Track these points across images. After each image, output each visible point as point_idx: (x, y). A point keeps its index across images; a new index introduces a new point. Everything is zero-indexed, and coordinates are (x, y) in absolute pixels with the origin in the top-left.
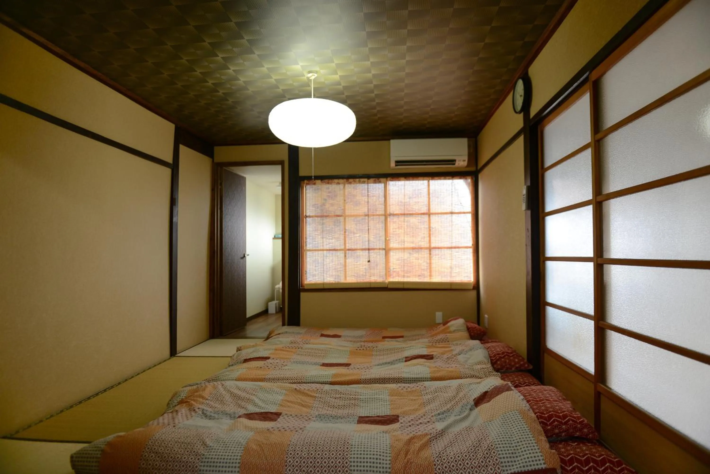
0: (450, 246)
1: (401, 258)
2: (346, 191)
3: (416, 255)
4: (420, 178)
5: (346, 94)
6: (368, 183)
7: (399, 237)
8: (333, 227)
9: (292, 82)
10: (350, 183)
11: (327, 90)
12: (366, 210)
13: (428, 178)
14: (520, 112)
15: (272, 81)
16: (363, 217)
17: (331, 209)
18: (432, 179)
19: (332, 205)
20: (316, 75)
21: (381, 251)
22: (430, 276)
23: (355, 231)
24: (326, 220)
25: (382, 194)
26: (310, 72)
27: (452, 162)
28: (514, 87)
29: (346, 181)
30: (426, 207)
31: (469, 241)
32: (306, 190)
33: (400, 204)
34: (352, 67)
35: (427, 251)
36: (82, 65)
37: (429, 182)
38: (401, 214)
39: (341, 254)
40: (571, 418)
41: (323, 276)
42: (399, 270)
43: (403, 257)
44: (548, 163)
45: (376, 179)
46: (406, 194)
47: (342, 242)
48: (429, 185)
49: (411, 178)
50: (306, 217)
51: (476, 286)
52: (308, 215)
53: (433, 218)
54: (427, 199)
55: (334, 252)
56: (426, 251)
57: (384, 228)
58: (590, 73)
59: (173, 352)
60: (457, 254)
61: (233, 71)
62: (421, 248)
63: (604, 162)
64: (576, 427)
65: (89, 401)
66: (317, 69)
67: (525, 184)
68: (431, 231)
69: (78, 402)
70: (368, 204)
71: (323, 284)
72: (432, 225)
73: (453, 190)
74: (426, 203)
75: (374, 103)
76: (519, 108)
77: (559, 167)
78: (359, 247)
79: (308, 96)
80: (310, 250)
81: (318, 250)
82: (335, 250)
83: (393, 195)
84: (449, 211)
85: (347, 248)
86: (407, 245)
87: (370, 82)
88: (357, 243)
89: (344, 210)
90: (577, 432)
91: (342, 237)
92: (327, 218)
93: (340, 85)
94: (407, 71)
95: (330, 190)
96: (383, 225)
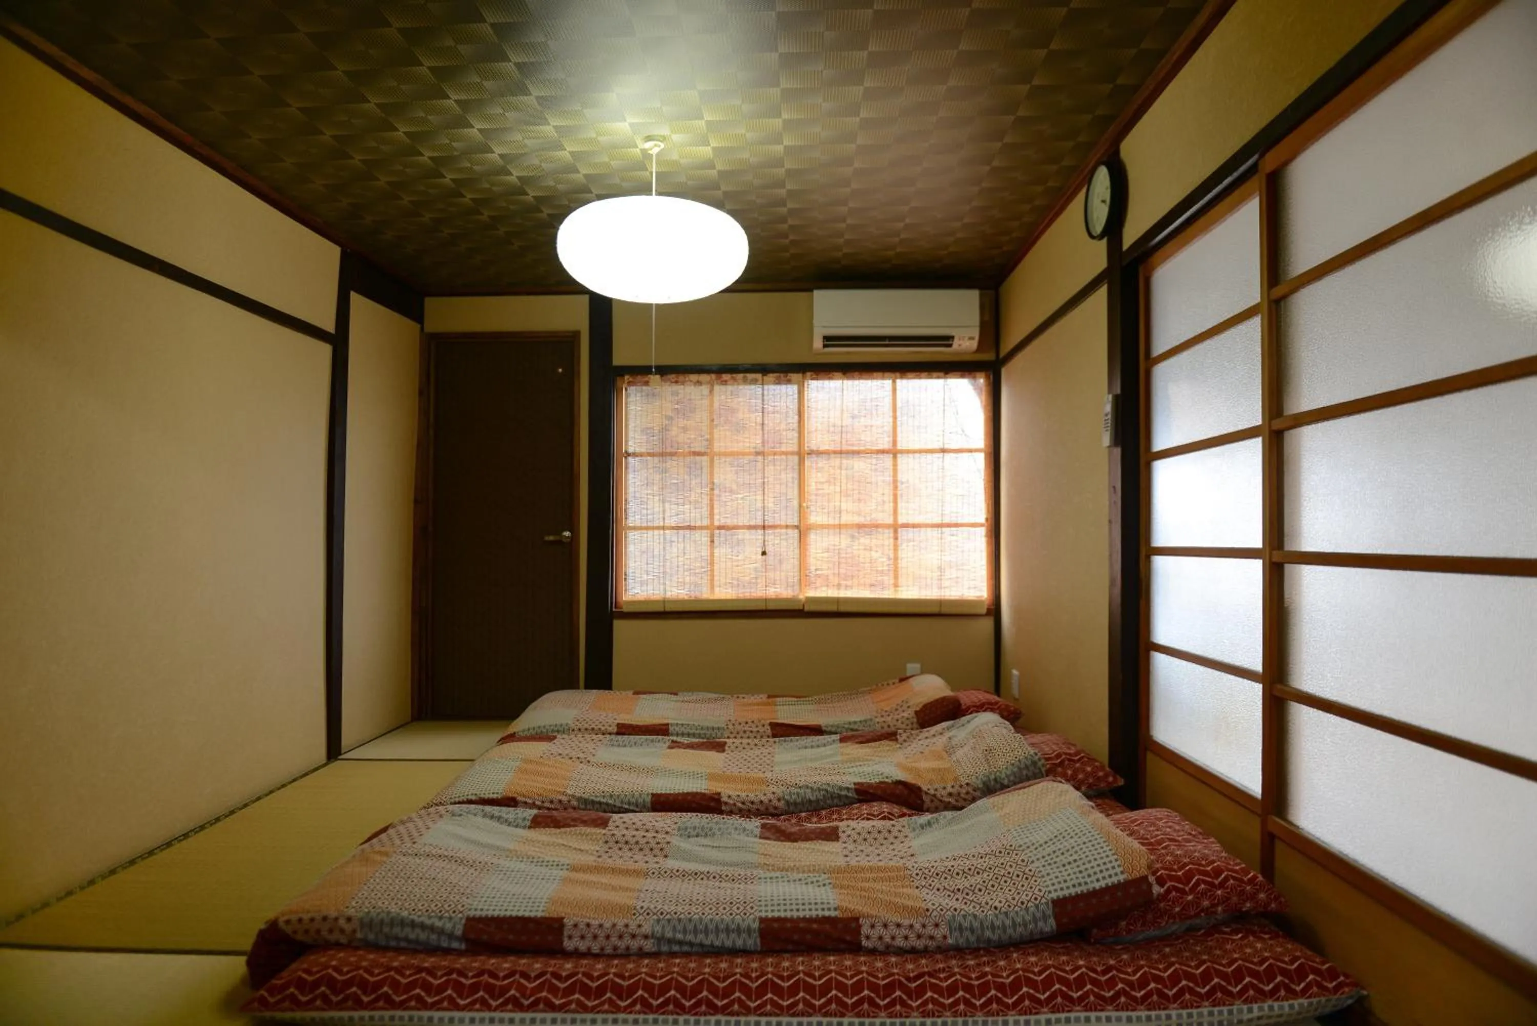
0: (937, 520)
1: (833, 547)
2: (716, 398)
3: (865, 540)
4: (875, 374)
5: (724, 188)
6: (763, 384)
7: (829, 501)
8: (686, 477)
9: (607, 160)
10: (725, 383)
11: (683, 179)
12: (759, 441)
13: (892, 375)
14: (1101, 237)
15: (565, 155)
16: (752, 457)
17: (682, 438)
18: (901, 378)
19: (685, 429)
20: (662, 145)
21: (790, 531)
22: (896, 585)
23: (734, 487)
24: (670, 463)
25: (794, 406)
26: (649, 138)
27: (946, 340)
28: (1088, 179)
29: (716, 379)
30: (889, 437)
31: (979, 511)
32: (627, 397)
33: (832, 429)
34: (742, 131)
35: (889, 533)
36: (142, 109)
37: (894, 382)
38: (835, 452)
39: (702, 537)
40: (1230, 873)
41: (664, 584)
42: (830, 572)
43: (837, 543)
44: (1159, 348)
45: (782, 375)
46: (845, 408)
47: (705, 511)
48: (894, 390)
49: (857, 373)
50: (628, 455)
51: (993, 607)
52: (631, 450)
53: (902, 460)
54: (891, 420)
55: (688, 532)
56: (886, 531)
57: (796, 482)
58: (1262, 156)
59: (334, 750)
60: (954, 538)
61: (480, 130)
62: (877, 526)
63: (1290, 346)
64: (1243, 892)
65: (151, 859)
66: (665, 131)
67: (1110, 391)
68: (899, 489)
69: (128, 860)
70: (763, 429)
71: (664, 601)
72: (900, 477)
73: (947, 401)
74: (888, 428)
75: (783, 210)
76: (1098, 228)
77: (1185, 355)
78: (743, 520)
79: (643, 189)
80: (635, 528)
81: (653, 528)
82: (689, 528)
83: (817, 410)
84: (937, 445)
85: (717, 523)
86: (846, 519)
87: (779, 163)
88: (738, 514)
89: (710, 441)
90: (1245, 901)
91: (706, 501)
92: (674, 458)
93: (713, 167)
94: (860, 141)
95: (681, 396)
96: (796, 475)
